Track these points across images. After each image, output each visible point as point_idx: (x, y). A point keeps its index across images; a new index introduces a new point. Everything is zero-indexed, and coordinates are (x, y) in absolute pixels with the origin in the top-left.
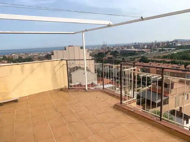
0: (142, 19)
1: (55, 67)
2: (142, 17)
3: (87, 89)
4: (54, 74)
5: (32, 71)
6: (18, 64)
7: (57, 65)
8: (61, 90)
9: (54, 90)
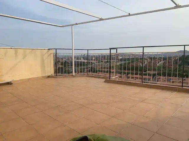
0: (130, 15)
1: (44, 55)
2: (129, 14)
3: (74, 75)
4: (43, 61)
5: (25, 56)
6: (11, 48)
7: (45, 54)
8: (49, 77)
9: (43, 77)
